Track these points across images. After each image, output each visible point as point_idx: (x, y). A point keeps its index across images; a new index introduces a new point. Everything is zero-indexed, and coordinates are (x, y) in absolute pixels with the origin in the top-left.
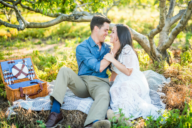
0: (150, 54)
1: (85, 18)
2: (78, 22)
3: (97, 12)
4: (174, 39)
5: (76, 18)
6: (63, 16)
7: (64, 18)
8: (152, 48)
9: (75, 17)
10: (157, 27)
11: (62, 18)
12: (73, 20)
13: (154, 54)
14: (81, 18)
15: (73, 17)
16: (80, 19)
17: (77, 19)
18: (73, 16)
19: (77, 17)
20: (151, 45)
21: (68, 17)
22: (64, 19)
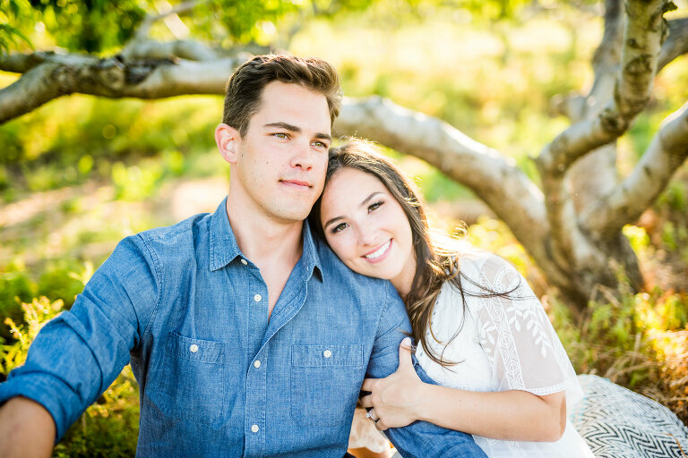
0: (539, 251)
1: (185, 72)
2: (145, 96)
3: (252, 44)
4: (673, 170)
5: (131, 79)
6: (54, 66)
7: (62, 78)
8: (556, 224)
9: (127, 72)
10: (600, 116)
11: (53, 75)
12: (117, 86)
13: (567, 253)
14: (165, 76)
15: (118, 72)
16: (154, 81)
17: (141, 79)
18: (114, 67)
19: (139, 71)
20: (554, 207)
21: (86, 72)
22: (66, 81)
